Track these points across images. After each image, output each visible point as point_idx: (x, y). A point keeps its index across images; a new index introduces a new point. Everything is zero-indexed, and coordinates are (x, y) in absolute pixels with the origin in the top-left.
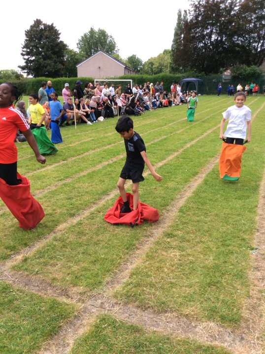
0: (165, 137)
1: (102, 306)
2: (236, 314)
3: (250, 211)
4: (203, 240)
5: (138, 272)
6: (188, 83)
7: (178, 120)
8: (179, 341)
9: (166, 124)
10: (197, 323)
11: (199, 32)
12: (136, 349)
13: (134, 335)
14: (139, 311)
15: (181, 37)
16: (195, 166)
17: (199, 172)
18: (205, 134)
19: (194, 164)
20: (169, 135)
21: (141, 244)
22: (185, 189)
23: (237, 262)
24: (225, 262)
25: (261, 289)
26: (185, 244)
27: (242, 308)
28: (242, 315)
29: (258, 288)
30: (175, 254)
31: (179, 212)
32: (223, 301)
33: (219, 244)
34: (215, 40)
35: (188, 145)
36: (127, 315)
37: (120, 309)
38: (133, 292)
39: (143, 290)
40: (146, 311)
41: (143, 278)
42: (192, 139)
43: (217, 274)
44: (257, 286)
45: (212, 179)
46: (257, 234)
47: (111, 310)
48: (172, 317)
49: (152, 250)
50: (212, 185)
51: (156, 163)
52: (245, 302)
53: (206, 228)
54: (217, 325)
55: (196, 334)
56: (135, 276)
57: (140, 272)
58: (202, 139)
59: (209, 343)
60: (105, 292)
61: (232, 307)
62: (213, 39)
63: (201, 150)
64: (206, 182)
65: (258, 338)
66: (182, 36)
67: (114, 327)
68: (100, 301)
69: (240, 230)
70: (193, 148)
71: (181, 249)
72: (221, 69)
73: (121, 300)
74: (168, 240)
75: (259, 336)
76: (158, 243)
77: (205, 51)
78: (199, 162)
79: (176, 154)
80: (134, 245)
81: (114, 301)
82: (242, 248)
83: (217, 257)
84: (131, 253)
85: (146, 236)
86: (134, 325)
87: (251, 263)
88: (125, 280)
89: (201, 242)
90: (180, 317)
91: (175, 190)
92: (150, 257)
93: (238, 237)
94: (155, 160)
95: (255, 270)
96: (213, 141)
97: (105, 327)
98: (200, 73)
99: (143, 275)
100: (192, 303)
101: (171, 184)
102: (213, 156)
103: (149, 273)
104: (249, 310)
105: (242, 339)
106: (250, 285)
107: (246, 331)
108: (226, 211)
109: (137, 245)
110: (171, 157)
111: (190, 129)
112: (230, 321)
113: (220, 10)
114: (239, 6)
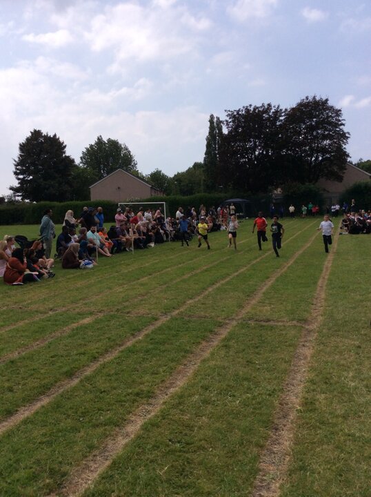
62: (257, 153)
77: (249, 167)
113: (264, 120)
114: (284, 115)
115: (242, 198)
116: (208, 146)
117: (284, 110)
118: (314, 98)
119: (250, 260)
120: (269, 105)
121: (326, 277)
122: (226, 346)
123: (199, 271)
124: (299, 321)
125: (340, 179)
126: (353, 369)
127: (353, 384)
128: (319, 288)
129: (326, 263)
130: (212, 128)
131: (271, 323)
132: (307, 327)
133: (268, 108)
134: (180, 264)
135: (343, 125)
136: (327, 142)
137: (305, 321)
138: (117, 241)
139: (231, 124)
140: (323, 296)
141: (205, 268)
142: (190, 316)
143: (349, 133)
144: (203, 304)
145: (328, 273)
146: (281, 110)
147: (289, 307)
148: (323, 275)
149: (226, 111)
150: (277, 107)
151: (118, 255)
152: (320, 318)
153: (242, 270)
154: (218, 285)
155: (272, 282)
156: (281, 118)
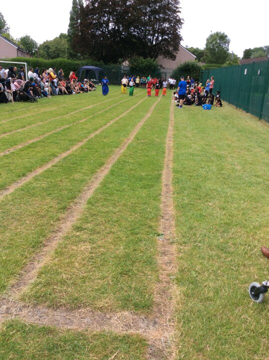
0: (68, 126)
1: (8, 311)
2: (148, 299)
3: (154, 200)
4: (113, 230)
5: (47, 271)
6: (88, 71)
7: (80, 109)
8: (94, 335)
9: (67, 113)
10: (112, 314)
11: (95, 19)
12: (50, 351)
13: (47, 337)
14: (50, 311)
15: (78, 23)
16: (101, 157)
17: (104, 163)
18: (109, 124)
19: (100, 154)
20: (72, 124)
21: (49, 240)
22: (92, 180)
23: (146, 248)
24: (135, 250)
25: (169, 272)
26: (95, 237)
27: (153, 293)
28: (154, 300)
29: (166, 272)
30: (85, 247)
31: (87, 204)
32: (135, 289)
33: (128, 233)
34: (112, 29)
35: (93, 135)
36: (38, 317)
37: (29, 311)
38: (42, 292)
39: (54, 289)
40: (58, 310)
41: (53, 276)
42: (96, 130)
43: (128, 263)
44: (165, 270)
45: (119, 169)
46: (162, 220)
47: (19, 314)
48: (86, 312)
49: (61, 246)
50: (119, 175)
51: (60, 154)
52: (155, 287)
53: (115, 219)
54: (131, 313)
55: (111, 325)
56: (44, 276)
57: (49, 270)
58: (106, 129)
59: (125, 332)
60: (10, 296)
61: (144, 294)
62: (110, 28)
63: (105, 140)
64: (112, 173)
65: (170, 321)
66: (79, 21)
67: (24, 332)
68: (5, 307)
69: (147, 218)
70: (98, 138)
71: (92, 241)
72: (120, 60)
73: (30, 302)
74: (78, 234)
75: (170, 318)
76: (67, 238)
77: (103, 40)
78: (105, 153)
79: (81, 144)
80: (41, 242)
81: (22, 304)
82: (149, 235)
83: (127, 246)
84: (38, 251)
85: (54, 232)
86: (46, 327)
87: (158, 249)
88: (33, 281)
89: (111, 232)
90: (94, 310)
91: (82, 181)
92: (59, 253)
93: (146, 225)
94: (58, 150)
95: (163, 255)
96: (116, 131)
97: (14, 334)
98: (99, 61)
99: (52, 272)
100: (105, 295)
101: (77, 176)
102: (118, 147)
103: (60, 270)
104: (159, 294)
105: (155, 323)
106: (159, 270)
107: (159, 315)
108: (134, 201)
109: (44, 242)
110: (75, 148)
111: (93, 118)
112: (143, 307)
130: (75, 3)
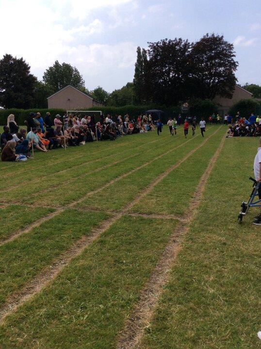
34: (173, 76)
66: (143, 73)
72: (180, 102)
77: (165, 86)
98: (161, 105)
113: (177, 51)
114: (191, 48)
115: (159, 109)
116: (137, 70)
117: (191, 44)
118: (213, 35)
119: (154, 157)
120: (180, 39)
121: (209, 172)
122: (102, 241)
123: (110, 165)
124: (177, 214)
125: (230, 96)
126: (215, 270)
127: (212, 291)
128: (201, 182)
129: (211, 160)
130: (139, 56)
131: (153, 216)
132: (182, 220)
133: (179, 42)
134: (98, 159)
135: (234, 56)
136: (222, 69)
137: (182, 214)
138: (53, 139)
139: (152, 53)
140: (203, 189)
141: (116, 163)
142: (84, 208)
143: (237, 62)
144: (100, 196)
145: (211, 169)
146: (189, 43)
147: (171, 201)
148: (207, 170)
149: (148, 43)
150: (186, 41)
151: (53, 150)
152: (196, 212)
153: (145, 165)
154: (120, 178)
155: (165, 176)
156: (189, 50)
